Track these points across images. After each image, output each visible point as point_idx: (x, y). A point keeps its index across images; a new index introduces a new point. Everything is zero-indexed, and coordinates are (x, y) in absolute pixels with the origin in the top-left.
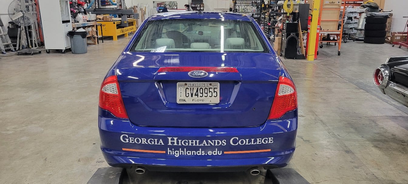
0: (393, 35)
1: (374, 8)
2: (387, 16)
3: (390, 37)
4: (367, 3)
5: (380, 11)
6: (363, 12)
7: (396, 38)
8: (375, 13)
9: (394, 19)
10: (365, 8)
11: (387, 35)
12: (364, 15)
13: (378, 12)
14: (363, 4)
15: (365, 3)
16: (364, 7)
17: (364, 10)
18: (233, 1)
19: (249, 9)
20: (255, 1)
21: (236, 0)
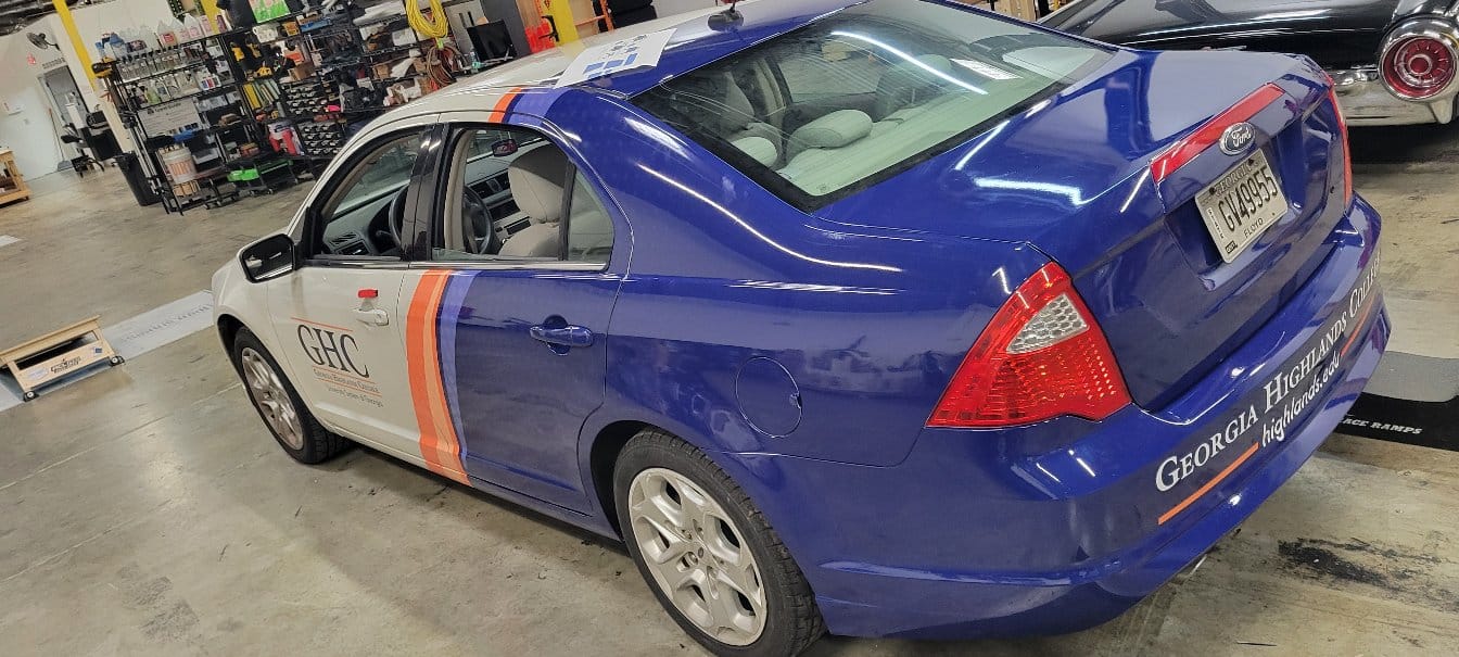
18: (98, 68)
19: (183, 84)
20: (195, 46)
21: (113, 63)
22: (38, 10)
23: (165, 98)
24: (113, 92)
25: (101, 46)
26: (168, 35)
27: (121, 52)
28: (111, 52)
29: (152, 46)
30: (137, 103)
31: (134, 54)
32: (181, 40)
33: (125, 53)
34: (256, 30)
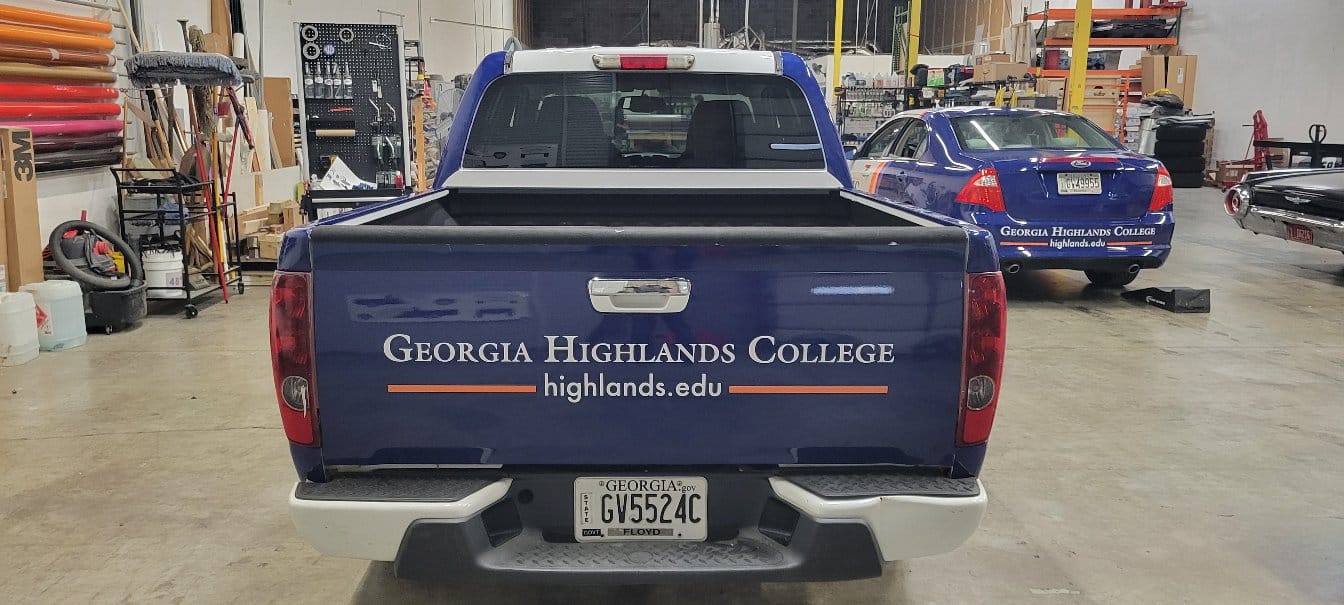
0: (1221, 166)
1: (1173, 107)
2: (1206, 123)
3: (1214, 174)
4: (1156, 95)
5: (1187, 113)
6: (1148, 117)
7: (1227, 174)
8: (1179, 118)
9: (1218, 131)
10: (1152, 106)
11: (1207, 168)
12: (1150, 123)
13: (1182, 116)
14: (1145, 98)
15: (1151, 96)
16: (1149, 103)
17: (1150, 111)
18: (837, 90)
19: (875, 110)
20: (891, 91)
21: (845, 89)
22: (826, 51)
23: (863, 114)
24: (839, 104)
25: (844, 78)
26: (880, 82)
27: (852, 84)
28: (848, 83)
29: (869, 85)
30: (847, 113)
31: (858, 87)
32: (885, 86)
33: (854, 85)
34: (924, 89)
